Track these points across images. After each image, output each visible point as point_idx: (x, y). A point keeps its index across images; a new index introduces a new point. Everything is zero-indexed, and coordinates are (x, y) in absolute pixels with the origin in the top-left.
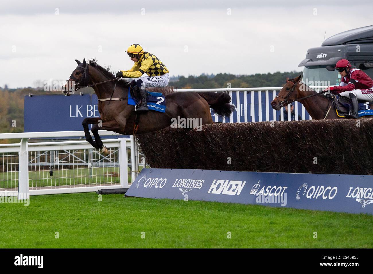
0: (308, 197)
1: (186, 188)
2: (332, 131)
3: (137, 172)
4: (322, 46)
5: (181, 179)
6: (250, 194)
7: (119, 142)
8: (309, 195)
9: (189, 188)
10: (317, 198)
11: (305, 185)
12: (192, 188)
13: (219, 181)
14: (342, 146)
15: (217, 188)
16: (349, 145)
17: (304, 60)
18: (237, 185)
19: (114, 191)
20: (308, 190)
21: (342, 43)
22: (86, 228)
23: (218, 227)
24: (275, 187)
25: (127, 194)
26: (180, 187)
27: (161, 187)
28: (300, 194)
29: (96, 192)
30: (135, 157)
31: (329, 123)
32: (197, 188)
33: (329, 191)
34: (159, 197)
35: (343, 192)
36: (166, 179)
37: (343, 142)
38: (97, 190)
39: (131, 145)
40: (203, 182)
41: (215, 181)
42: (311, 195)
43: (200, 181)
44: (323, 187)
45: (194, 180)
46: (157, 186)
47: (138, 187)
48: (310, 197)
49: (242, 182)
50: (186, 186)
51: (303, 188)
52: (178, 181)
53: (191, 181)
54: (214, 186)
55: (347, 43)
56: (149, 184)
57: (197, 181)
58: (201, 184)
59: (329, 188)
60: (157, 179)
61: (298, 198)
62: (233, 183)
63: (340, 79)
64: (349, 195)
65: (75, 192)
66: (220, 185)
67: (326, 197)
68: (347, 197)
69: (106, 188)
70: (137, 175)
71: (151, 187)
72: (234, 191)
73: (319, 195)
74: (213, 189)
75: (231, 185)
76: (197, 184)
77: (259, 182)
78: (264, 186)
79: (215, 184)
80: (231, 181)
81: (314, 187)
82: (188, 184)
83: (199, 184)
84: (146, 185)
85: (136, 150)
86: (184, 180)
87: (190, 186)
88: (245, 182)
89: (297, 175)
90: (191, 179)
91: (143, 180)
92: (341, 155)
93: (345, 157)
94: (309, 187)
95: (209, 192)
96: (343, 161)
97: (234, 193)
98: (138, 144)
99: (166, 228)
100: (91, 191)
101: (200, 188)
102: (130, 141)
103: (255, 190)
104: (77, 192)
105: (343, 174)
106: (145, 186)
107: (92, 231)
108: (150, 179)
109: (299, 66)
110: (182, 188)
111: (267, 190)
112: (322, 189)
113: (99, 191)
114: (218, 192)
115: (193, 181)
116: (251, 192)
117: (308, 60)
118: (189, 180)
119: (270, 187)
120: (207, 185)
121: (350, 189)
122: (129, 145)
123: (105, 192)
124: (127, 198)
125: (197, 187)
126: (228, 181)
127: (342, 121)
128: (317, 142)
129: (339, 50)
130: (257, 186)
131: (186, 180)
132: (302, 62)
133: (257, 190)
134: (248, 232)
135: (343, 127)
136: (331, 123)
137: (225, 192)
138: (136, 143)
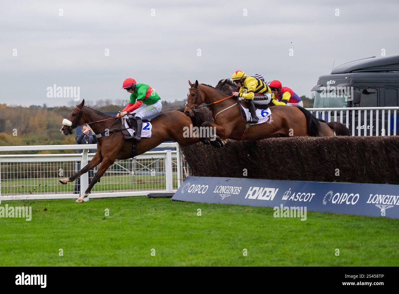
0: (333, 202)
1: (225, 194)
2: (355, 146)
3: (182, 180)
4: (332, 74)
5: (221, 186)
6: (282, 199)
7: (165, 154)
8: (334, 201)
9: (228, 194)
10: (342, 203)
11: (331, 192)
12: (230, 194)
13: (255, 188)
14: (363, 158)
15: (253, 194)
16: (370, 158)
17: (316, 86)
18: (270, 192)
19: (161, 195)
20: (333, 196)
21: (349, 72)
22: (148, 226)
23: (263, 227)
24: (304, 194)
25: (173, 198)
26: (221, 192)
27: (203, 193)
28: (327, 200)
29: (145, 196)
30: (181, 166)
31: (353, 139)
32: (235, 194)
33: (351, 197)
34: (202, 201)
35: (364, 198)
36: (207, 186)
37: (364, 156)
38: (146, 195)
39: (177, 156)
40: (240, 188)
41: (251, 188)
42: (336, 201)
43: (238, 188)
44: (346, 194)
45: (233, 187)
46: (200, 191)
47: (183, 192)
48: (335, 202)
49: (275, 189)
50: (225, 192)
51: (329, 195)
52: (218, 187)
53: (229, 188)
54: (250, 192)
55: (353, 72)
56: (193, 190)
57: (235, 188)
58: (239, 191)
59: (352, 195)
60: (199, 186)
61: (325, 203)
62: (268, 189)
63: (346, 102)
64: (370, 201)
65: (128, 196)
66: (255, 191)
67: (350, 203)
68: (367, 202)
69: (154, 192)
70: (182, 182)
71: (194, 193)
72: (268, 196)
73: (343, 200)
74: (249, 195)
75: (266, 192)
76: (236, 190)
77: (290, 189)
78: (295, 193)
79: (251, 190)
80: (265, 188)
81: (338, 194)
82: (227, 190)
83: (237, 191)
84: (190, 190)
85: (181, 161)
86: (223, 187)
87: (229, 192)
88: (277, 189)
89: (324, 183)
90: (230, 186)
91: (187, 187)
92: (363, 167)
93: (366, 169)
94: (334, 194)
95: (246, 198)
96: (365, 172)
97: (268, 199)
98: (183, 155)
99: (218, 228)
100: (142, 195)
101: (238, 194)
102: (176, 153)
103: (286, 196)
104: (129, 196)
105: (364, 183)
106: (189, 192)
107: (154, 229)
108: (194, 185)
109: (311, 91)
110: (222, 194)
111: (297, 196)
112: (346, 196)
113: (148, 195)
114: (254, 197)
115: (231, 188)
116: (283, 198)
117: (320, 85)
118: (228, 187)
119: (300, 193)
120: (244, 191)
121: (370, 196)
122: (174, 156)
123: (153, 196)
124: (173, 202)
125: (235, 192)
126: (263, 188)
127: (364, 138)
128: (342, 155)
129: (346, 78)
130: (288, 192)
131: (225, 187)
132: (314, 87)
133: (288, 196)
134: (290, 232)
135: (365, 143)
136: (355, 140)
137: (260, 198)
138: (181, 155)
